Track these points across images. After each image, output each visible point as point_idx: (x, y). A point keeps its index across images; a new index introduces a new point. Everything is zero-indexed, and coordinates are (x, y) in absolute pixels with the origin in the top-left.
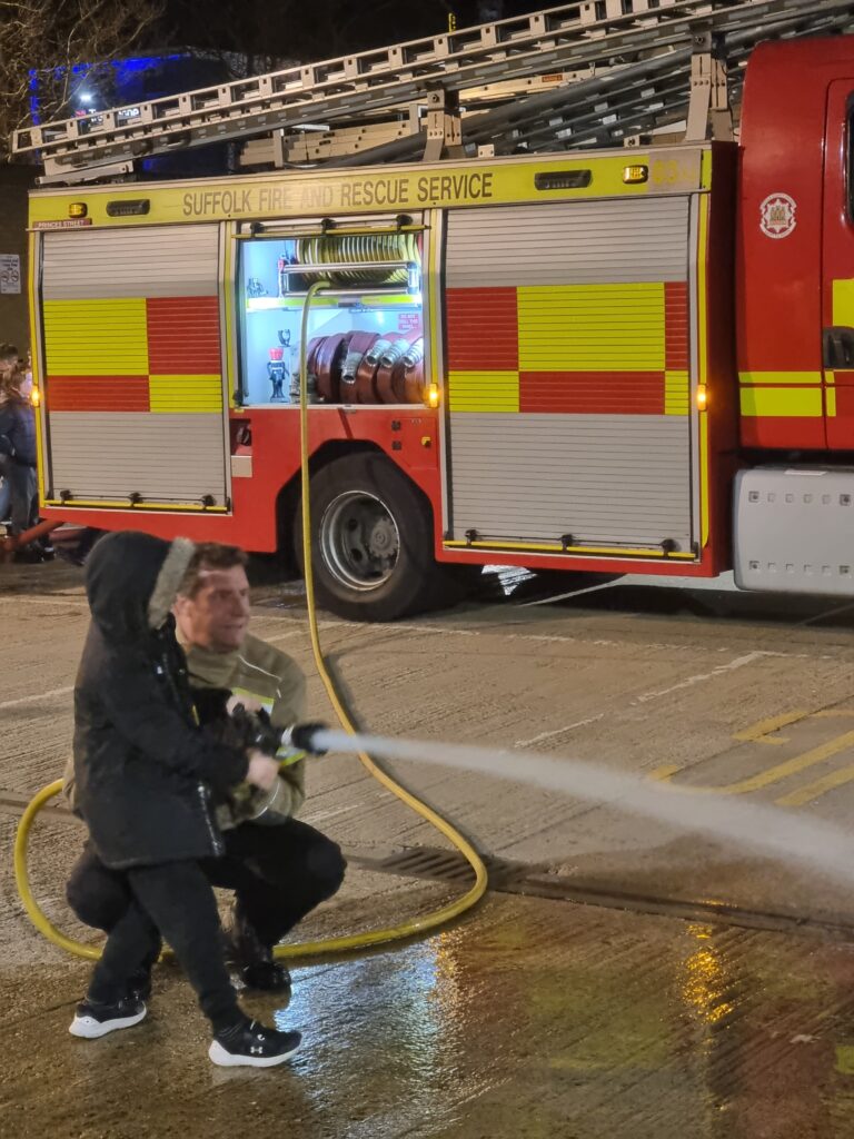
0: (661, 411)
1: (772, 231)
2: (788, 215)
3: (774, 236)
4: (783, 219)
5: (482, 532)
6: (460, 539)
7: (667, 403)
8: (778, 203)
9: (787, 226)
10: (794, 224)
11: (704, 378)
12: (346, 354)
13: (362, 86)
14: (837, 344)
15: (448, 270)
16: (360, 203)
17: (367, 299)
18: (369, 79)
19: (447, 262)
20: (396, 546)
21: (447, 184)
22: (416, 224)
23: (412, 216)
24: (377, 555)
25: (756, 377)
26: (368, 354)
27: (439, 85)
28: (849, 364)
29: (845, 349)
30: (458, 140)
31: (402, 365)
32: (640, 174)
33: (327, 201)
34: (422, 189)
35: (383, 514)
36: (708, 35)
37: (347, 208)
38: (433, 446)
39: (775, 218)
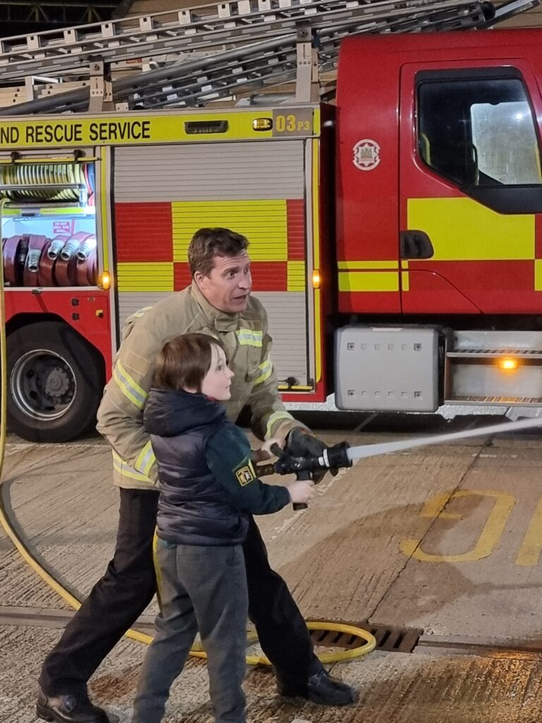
0: (285, 289)
1: (363, 165)
2: (374, 155)
3: (364, 169)
4: (371, 157)
7: (289, 283)
8: (366, 146)
9: (373, 162)
10: (378, 161)
11: (317, 265)
12: (27, 250)
13: (41, 57)
14: (411, 241)
15: (116, 190)
16: (41, 141)
17: (45, 210)
18: (45, 52)
19: (115, 185)
20: (67, 388)
21: (113, 129)
22: (89, 156)
23: (86, 151)
24: (52, 394)
25: (350, 264)
26: (49, 251)
27: (100, 58)
28: (419, 256)
29: (417, 245)
30: (110, 98)
31: (76, 258)
32: (266, 124)
33: (14, 139)
34: (93, 131)
35: (55, 366)
36: (309, 30)
37: (31, 144)
38: (105, 316)
39: (364, 156)
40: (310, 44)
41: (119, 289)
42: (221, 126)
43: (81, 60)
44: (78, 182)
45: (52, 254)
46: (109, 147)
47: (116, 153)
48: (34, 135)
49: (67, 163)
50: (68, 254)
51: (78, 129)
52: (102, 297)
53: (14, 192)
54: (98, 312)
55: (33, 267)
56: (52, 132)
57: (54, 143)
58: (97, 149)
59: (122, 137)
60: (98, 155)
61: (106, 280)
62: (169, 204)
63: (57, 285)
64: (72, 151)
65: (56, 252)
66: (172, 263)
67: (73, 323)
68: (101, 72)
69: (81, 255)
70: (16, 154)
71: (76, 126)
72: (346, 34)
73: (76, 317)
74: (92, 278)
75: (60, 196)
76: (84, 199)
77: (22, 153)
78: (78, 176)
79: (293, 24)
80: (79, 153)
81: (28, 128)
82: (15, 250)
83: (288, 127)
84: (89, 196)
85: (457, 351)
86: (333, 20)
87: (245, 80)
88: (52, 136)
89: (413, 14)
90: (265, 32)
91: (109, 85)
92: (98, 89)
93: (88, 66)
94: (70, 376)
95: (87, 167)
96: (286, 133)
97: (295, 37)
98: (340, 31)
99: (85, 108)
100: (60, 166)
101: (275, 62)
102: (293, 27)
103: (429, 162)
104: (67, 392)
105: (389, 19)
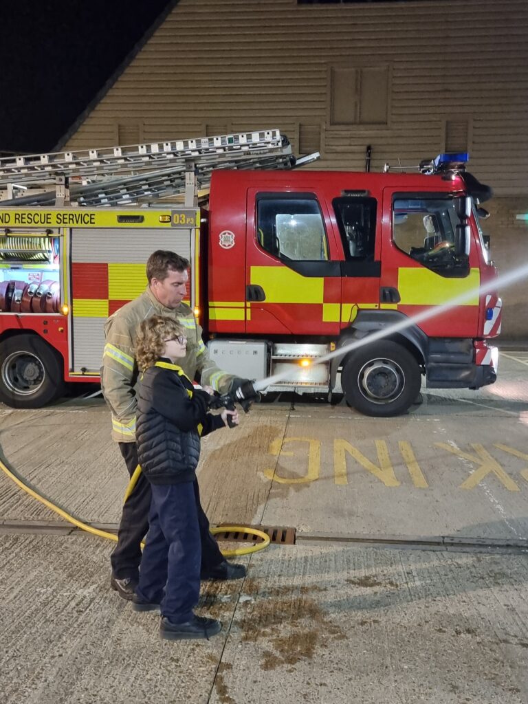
1: (225, 245)
2: (232, 240)
3: (225, 248)
4: (229, 241)
5: (88, 368)
6: (78, 372)
8: (227, 234)
9: (231, 244)
10: (234, 243)
11: (197, 304)
12: (13, 290)
13: (25, 171)
14: (253, 291)
15: (73, 254)
16: (25, 223)
17: (26, 266)
18: (28, 168)
19: (72, 251)
20: (38, 375)
21: (72, 217)
22: (55, 234)
23: (53, 230)
24: (28, 379)
25: (216, 304)
26: (29, 291)
27: (63, 174)
28: (257, 300)
29: (255, 294)
30: (68, 199)
31: (46, 295)
32: (167, 219)
33: (7, 221)
34: (58, 218)
35: (30, 361)
36: (193, 164)
37: (18, 224)
38: (64, 332)
39: (226, 240)
40: (193, 173)
41: (74, 315)
42: (139, 219)
43: (50, 175)
44: (47, 249)
45: (31, 293)
46: (69, 229)
47: (73, 232)
48: (20, 219)
49: (40, 237)
50: (41, 292)
51: (49, 216)
52: (63, 320)
53: (5, 254)
54: (60, 329)
55: (18, 301)
56: (32, 218)
57: (33, 224)
58: (61, 229)
59: (77, 222)
60: (61, 233)
61: (66, 310)
62: (107, 264)
63: (33, 312)
64: (45, 230)
65: (33, 291)
66: (107, 300)
67: (43, 335)
68: (63, 182)
69: (49, 294)
70: (8, 230)
71: (48, 214)
72: (211, 169)
73: (46, 331)
74: (56, 307)
75: (35, 257)
76: (51, 260)
77: (11, 229)
78: (47, 245)
79: (184, 160)
80: (49, 231)
81: (16, 214)
82: (5, 290)
83: (181, 221)
84: (55, 258)
85: (277, 355)
86: (207, 160)
87: (149, 193)
88: (32, 220)
89: (250, 159)
90: (166, 164)
91: (68, 191)
92: (61, 193)
93: (55, 179)
94: (40, 368)
95: (52, 240)
96: (179, 224)
97: (185, 168)
98: (207, 167)
99: (53, 204)
100: (35, 239)
101: (168, 183)
102: (183, 162)
103: (263, 245)
104: (38, 378)
105: (236, 162)
